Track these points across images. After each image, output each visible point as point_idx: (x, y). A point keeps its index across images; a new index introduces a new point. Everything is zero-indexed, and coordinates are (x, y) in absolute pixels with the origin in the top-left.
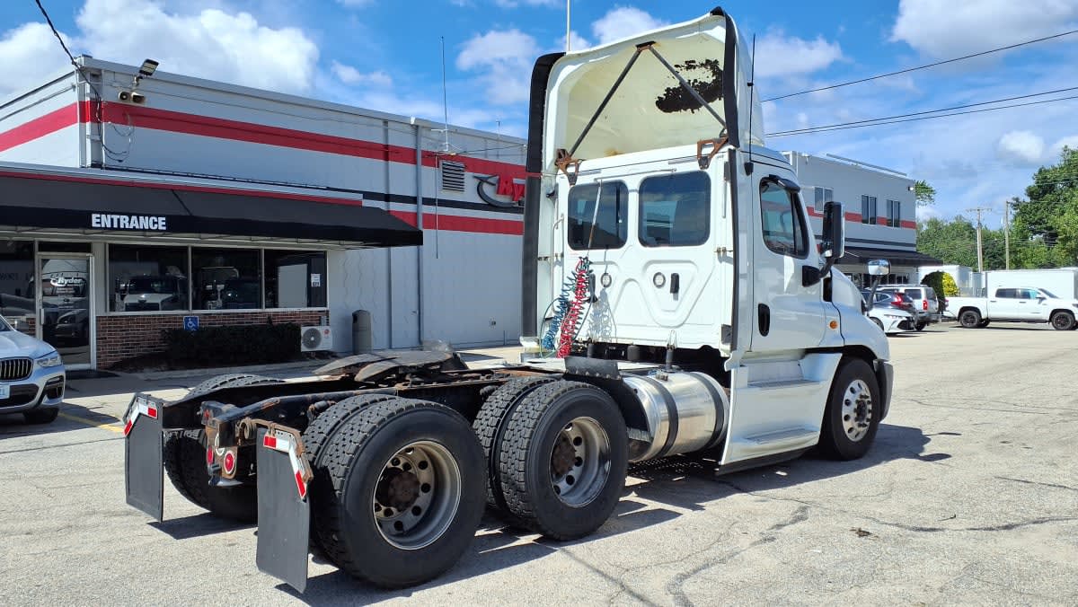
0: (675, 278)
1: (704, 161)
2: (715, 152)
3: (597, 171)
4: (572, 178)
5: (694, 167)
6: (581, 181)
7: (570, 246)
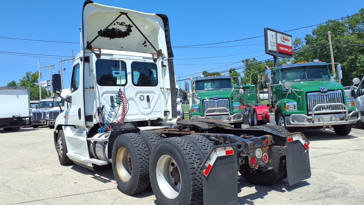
7: (98, 84)
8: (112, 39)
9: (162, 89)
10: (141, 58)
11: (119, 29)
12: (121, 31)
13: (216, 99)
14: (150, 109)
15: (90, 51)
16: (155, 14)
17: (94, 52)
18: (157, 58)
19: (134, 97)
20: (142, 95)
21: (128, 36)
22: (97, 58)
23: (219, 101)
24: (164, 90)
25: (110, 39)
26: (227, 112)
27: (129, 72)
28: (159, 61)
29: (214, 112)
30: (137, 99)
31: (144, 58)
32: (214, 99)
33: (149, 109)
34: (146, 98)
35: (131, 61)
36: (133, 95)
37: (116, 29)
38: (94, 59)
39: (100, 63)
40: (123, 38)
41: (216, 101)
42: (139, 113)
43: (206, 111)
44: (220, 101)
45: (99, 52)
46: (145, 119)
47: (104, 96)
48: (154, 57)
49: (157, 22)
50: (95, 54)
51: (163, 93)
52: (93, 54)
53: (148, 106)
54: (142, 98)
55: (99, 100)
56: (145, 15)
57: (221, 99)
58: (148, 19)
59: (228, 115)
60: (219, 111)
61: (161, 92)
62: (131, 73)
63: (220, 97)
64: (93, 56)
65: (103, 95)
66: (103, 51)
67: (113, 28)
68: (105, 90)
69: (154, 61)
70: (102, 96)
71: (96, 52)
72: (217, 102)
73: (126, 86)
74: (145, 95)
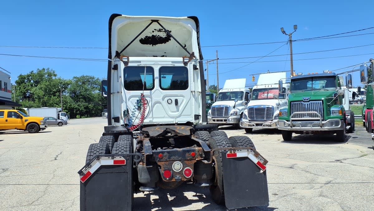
0: (176, 102)
1: (186, 64)
2: (189, 61)
3: (140, 62)
4: (126, 63)
5: (182, 65)
6: (130, 65)
7: (125, 89)
8: (154, 45)
9: (193, 93)
10: (171, 63)
11: (159, 36)
12: (161, 38)
13: (306, 101)
14: (179, 112)
15: (119, 60)
16: (186, 17)
17: (122, 61)
18: (188, 62)
19: (161, 101)
20: (170, 99)
21: (169, 41)
22: (125, 66)
23: (309, 104)
24: (195, 94)
25: (153, 46)
26: (318, 117)
27: (156, 77)
28: (190, 64)
29: (303, 117)
30: (165, 103)
31: (173, 62)
32: (304, 101)
33: (177, 113)
34: (174, 102)
35: (159, 67)
36: (160, 99)
37: (156, 36)
38: (122, 66)
39: (128, 70)
40: (165, 43)
41: (306, 103)
42: (166, 116)
43: (292, 115)
44: (311, 103)
45: (127, 60)
46: (173, 122)
47: (131, 100)
48: (185, 61)
49: (189, 25)
50: (123, 62)
51: (194, 96)
52: (121, 62)
53: (176, 110)
54: (170, 101)
55: (126, 103)
56: (177, 19)
57: (312, 102)
58: (181, 23)
59: (319, 120)
60: (310, 116)
61: (192, 95)
62: (159, 78)
63: (311, 99)
64: (121, 64)
65: (131, 98)
66: (131, 59)
67: (153, 35)
68: (131, 95)
69: (184, 64)
70: (129, 100)
71: (124, 60)
72: (308, 104)
73: (152, 91)
74: (173, 99)
